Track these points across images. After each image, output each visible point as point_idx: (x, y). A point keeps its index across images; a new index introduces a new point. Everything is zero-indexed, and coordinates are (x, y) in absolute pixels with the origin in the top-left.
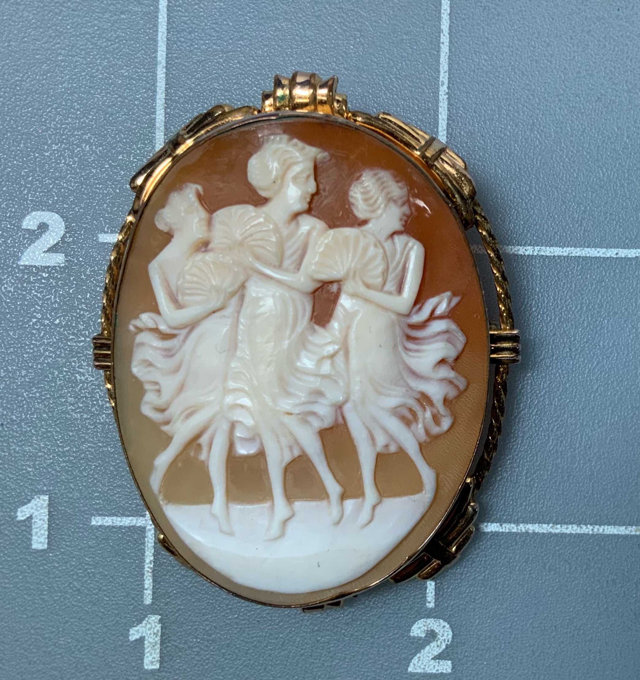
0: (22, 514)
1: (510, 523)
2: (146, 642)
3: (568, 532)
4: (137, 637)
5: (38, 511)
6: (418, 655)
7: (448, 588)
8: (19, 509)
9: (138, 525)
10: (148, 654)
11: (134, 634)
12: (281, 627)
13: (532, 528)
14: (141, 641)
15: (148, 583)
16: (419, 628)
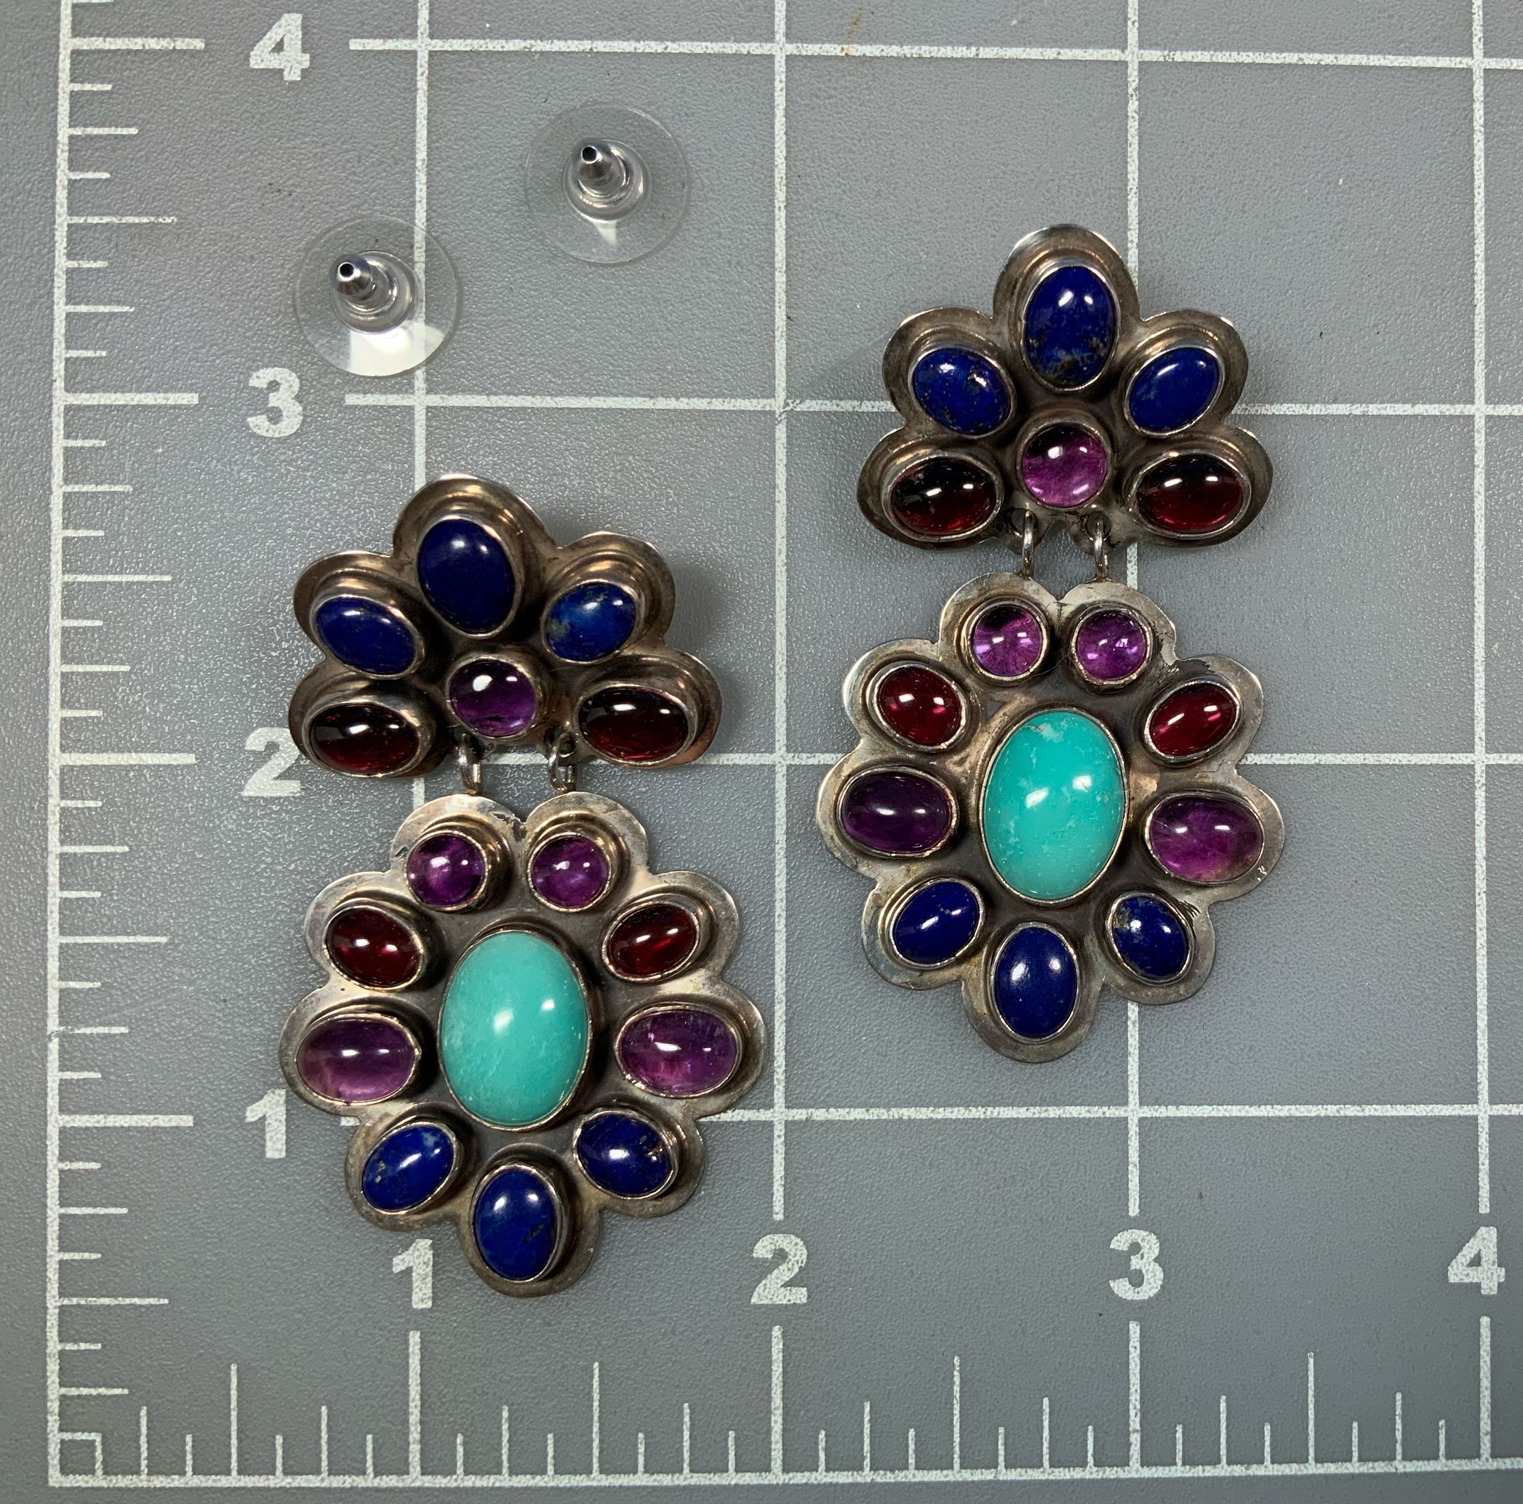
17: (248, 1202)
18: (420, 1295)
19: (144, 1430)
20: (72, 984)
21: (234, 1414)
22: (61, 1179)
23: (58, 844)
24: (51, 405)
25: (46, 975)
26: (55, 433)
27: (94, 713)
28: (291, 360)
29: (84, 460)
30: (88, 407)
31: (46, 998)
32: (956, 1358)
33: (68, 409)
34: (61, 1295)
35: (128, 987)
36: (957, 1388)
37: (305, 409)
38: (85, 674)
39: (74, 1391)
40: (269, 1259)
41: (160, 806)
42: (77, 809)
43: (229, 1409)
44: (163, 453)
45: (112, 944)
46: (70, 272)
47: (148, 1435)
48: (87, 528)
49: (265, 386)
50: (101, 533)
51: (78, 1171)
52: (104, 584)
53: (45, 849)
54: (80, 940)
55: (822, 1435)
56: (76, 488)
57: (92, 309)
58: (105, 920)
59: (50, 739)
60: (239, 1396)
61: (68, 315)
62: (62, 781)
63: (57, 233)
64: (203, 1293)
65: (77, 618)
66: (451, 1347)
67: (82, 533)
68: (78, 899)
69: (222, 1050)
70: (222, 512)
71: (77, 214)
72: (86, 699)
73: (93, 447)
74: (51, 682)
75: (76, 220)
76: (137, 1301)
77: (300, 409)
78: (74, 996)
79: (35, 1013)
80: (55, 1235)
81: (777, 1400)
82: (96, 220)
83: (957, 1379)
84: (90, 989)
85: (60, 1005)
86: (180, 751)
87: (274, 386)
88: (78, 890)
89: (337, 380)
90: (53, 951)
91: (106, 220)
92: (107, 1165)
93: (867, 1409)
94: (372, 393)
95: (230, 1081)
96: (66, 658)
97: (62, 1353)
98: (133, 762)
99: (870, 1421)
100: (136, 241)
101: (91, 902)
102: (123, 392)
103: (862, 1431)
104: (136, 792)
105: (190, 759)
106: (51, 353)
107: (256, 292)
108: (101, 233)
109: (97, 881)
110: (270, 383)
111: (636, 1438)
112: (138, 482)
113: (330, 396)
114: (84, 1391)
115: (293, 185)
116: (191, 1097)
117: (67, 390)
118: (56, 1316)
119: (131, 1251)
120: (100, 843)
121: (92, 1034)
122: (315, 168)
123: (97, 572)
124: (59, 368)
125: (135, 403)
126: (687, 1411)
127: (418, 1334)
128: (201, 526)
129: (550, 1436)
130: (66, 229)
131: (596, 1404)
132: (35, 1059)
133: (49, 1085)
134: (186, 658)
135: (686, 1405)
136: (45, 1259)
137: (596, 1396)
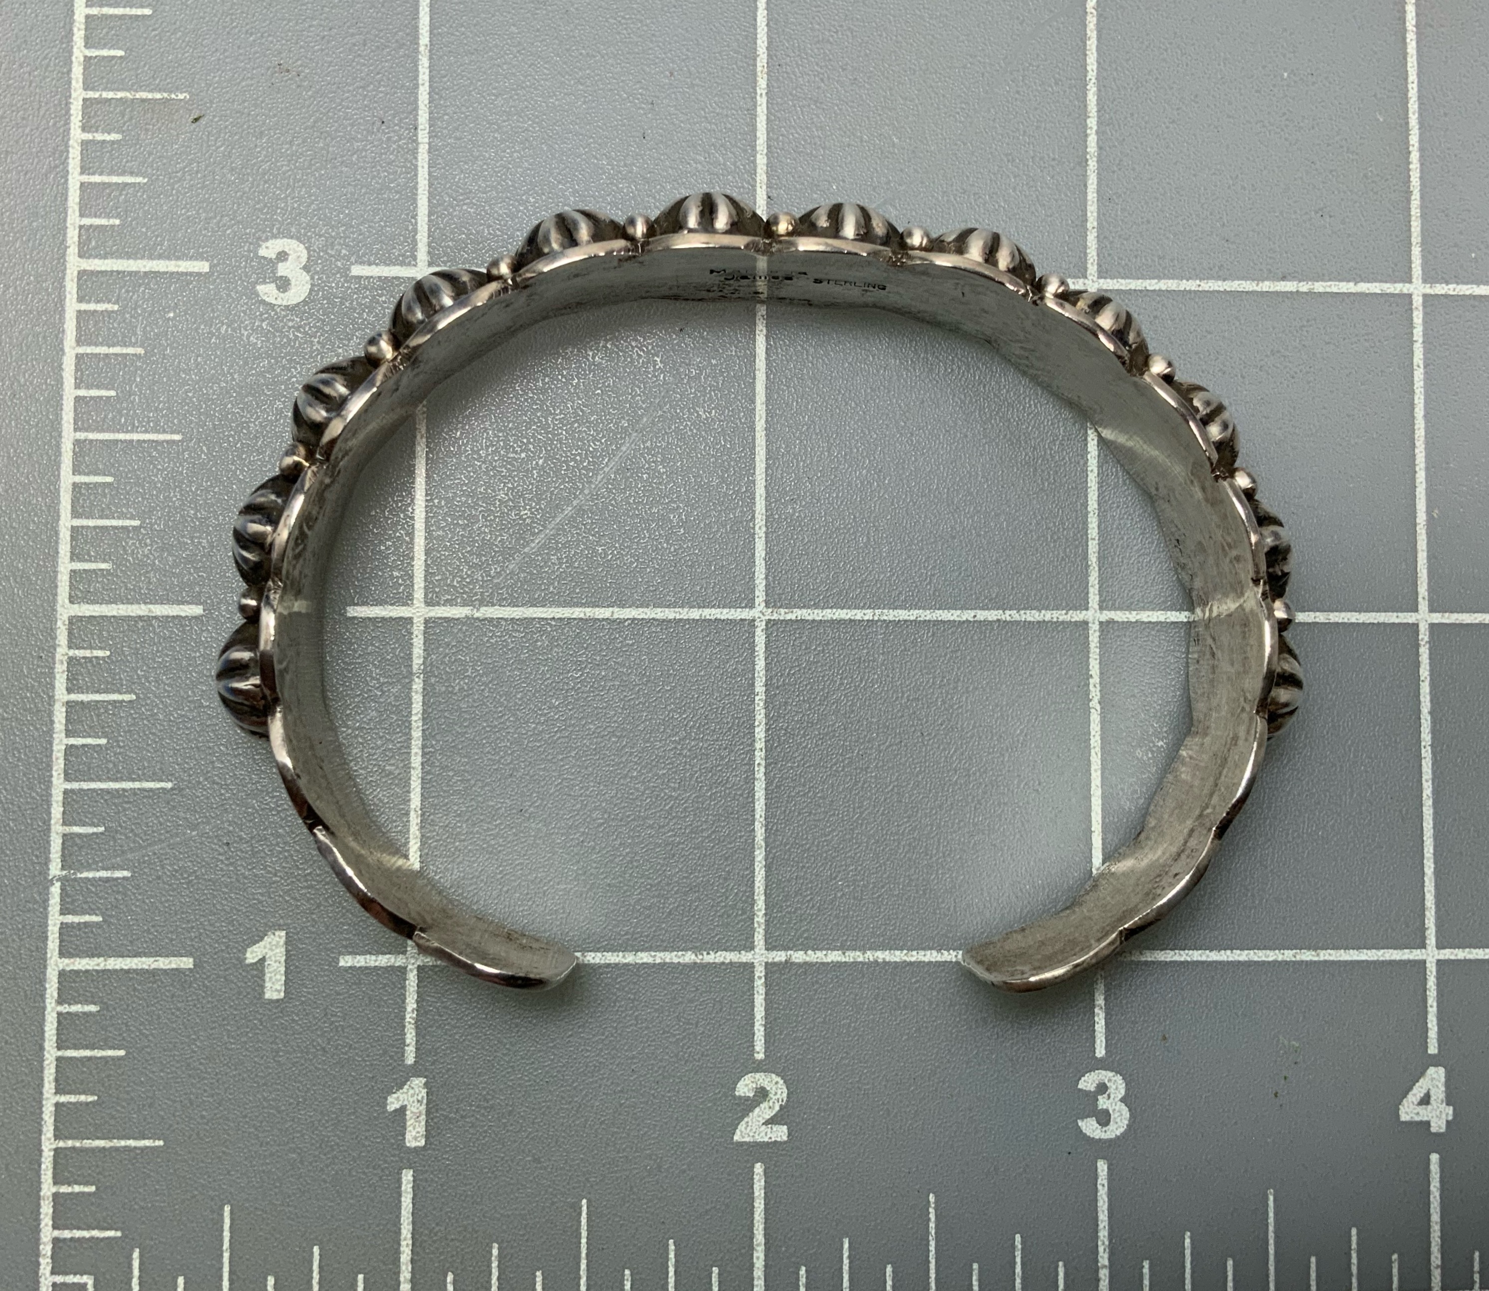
0: (252, 956)
1: (855, 950)
2: (408, 1113)
3: (926, 959)
4: (398, 1107)
5: (272, 950)
6: (746, 1119)
7: (780, 1034)
8: (249, 950)
9: (397, 965)
10: (411, 1128)
11: (393, 1103)
12: (575, 1088)
13: (882, 956)
14: (402, 1110)
15: (410, 1036)
16: (747, 1085)
17: (245, 1043)
18: (414, 1133)
19: (136, 1272)
20: (76, 829)
21: (226, 1255)
22: (59, 1022)
23: (65, 692)
24: (65, 269)
25: (50, 819)
26: (68, 296)
27: (103, 566)
28: (299, 232)
29: (96, 323)
30: (101, 272)
31: (48, 842)
32: (931, 1195)
33: (81, 274)
34: (56, 1137)
35: (132, 830)
36: (932, 1225)
37: (312, 278)
38: (95, 527)
39: (67, 1234)
40: (265, 1099)
41: (167, 655)
42: (84, 658)
43: (222, 1252)
44: (174, 318)
45: (117, 790)
46: (84, 144)
47: (140, 1277)
48: (98, 387)
49: (274, 257)
50: (113, 393)
51: (76, 1014)
52: (116, 442)
53: (51, 698)
54: (85, 786)
55: (803, 1271)
56: (89, 350)
57: (105, 179)
58: (111, 766)
59: (59, 590)
60: (231, 1237)
61: (82, 184)
62: (70, 633)
63: (72, 107)
64: (198, 1134)
65: (88, 474)
66: (442, 1185)
67: (94, 393)
68: (83, 746)
69: (224, 893)
70: (231, 374)
71: (93, 89)
72: (97, 552)
73: (106, 311)
74: (61, 535)
75: (91, 94)
76: (132, 1143)
77: (308, 278)
78: (78, 841)
79: (37, 856)
80: (52, 1078)
81: (759, 1237)
82: (110, 95)
83: (932, 1216)
84: (93, 834)
85: (63, 849)
86: (189, 603)
87: (282, 256)
88: (84, 737)
89: (344, 251)
90: (57, 796)
91: (120, 95)
92: (105, 1007)
93: (846, 1246)
94: (377, 265)
95: (231, 922)
96: (75, 514)
97: (56, 1196)
98: (142, 613)
99: (849, 1257)
100: (149, 115)
101: (97, 749)
102: (136, 259)
103: (841, 1268)
104: (144, 642)
105: (197, 610)
106: (65, 220)
107: (266, 166)
108: (116, 106)
109: (103, 728)
110: (279, 253)
111: (623, 1275)
112: (149, 345)
113: (336, 266)
114: (78, 1234)
115: (301, 66)
116: (192, 940)
117: (80, 256)
118: (51, 1159)
119: (128, 1093)
120: (106, 691)
121: (94, 878)
122: (322, 50)
123: (108, 430)
124: (72, 235)
125: (147, 269)
126: (672, 1247)
127: (411, 1172)
128: (212, 388)
129: (539, 1273)
130: (81, 103)
131: (584, 1241)
132: (36, 902)
133: (50, 928)
134: (195, 514)
135: (671, 1241)
136: (41, 1102)
137: (584, 1234)
